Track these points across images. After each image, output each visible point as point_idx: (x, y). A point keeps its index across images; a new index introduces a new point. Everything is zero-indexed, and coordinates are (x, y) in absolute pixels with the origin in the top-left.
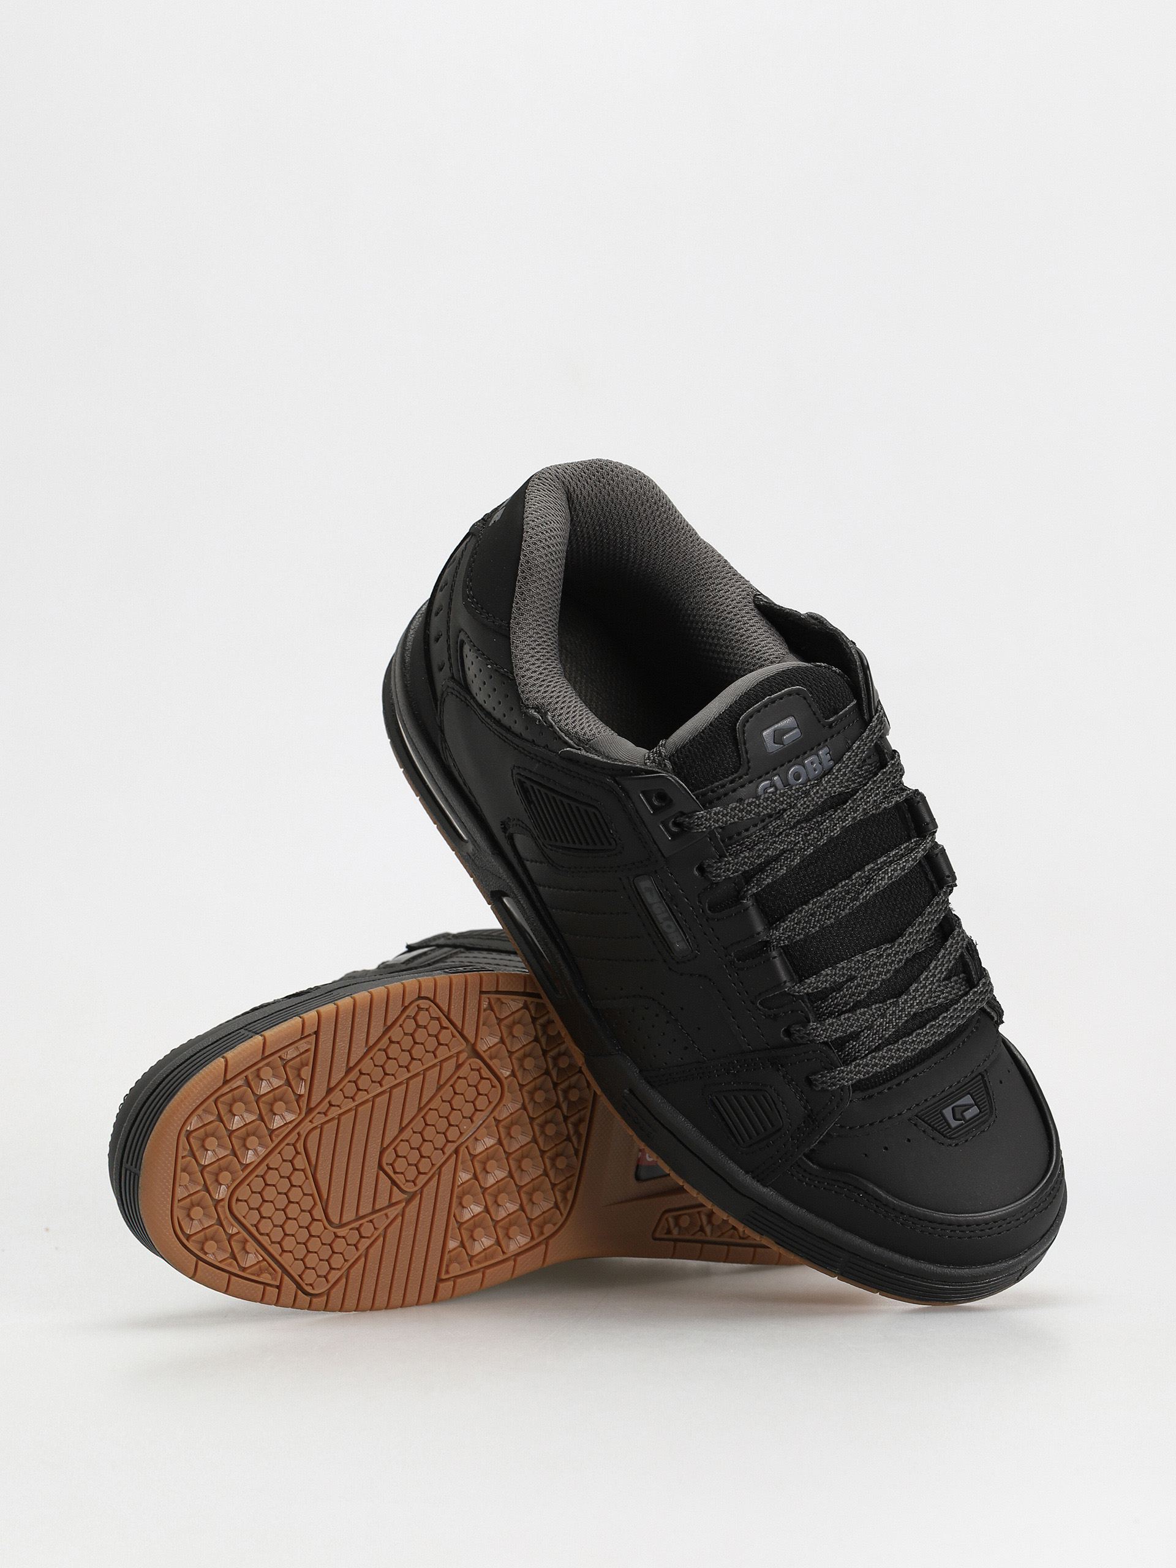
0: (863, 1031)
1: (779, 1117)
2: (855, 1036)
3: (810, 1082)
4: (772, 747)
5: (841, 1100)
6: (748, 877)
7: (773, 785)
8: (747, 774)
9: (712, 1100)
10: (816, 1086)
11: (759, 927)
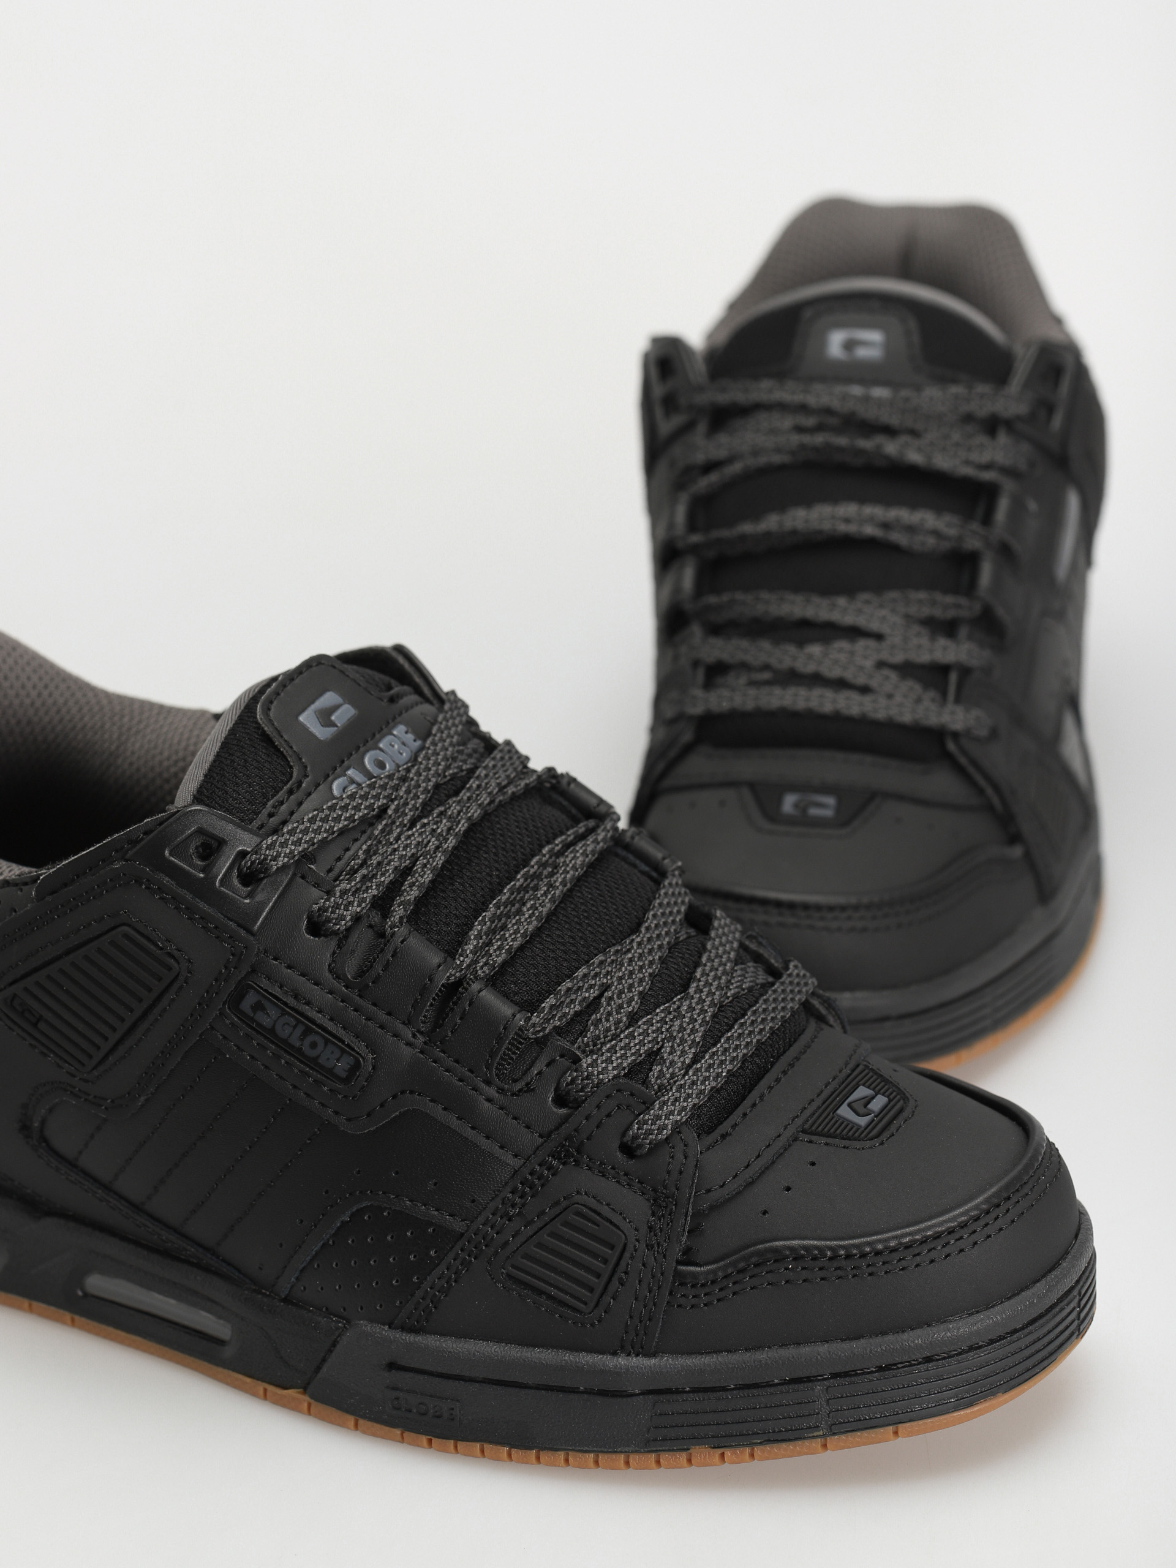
0: (662, 1047)
1: (614, 1229)
2: (653, 1056)
3: (628, 1150)
4: (322, 733)
5: (686, 1145)
6: (383, 904)
7: (352, 781)
8: (306, 776)
9: (509, 1276)
10: (640, 1146)
11: (434, 958)
